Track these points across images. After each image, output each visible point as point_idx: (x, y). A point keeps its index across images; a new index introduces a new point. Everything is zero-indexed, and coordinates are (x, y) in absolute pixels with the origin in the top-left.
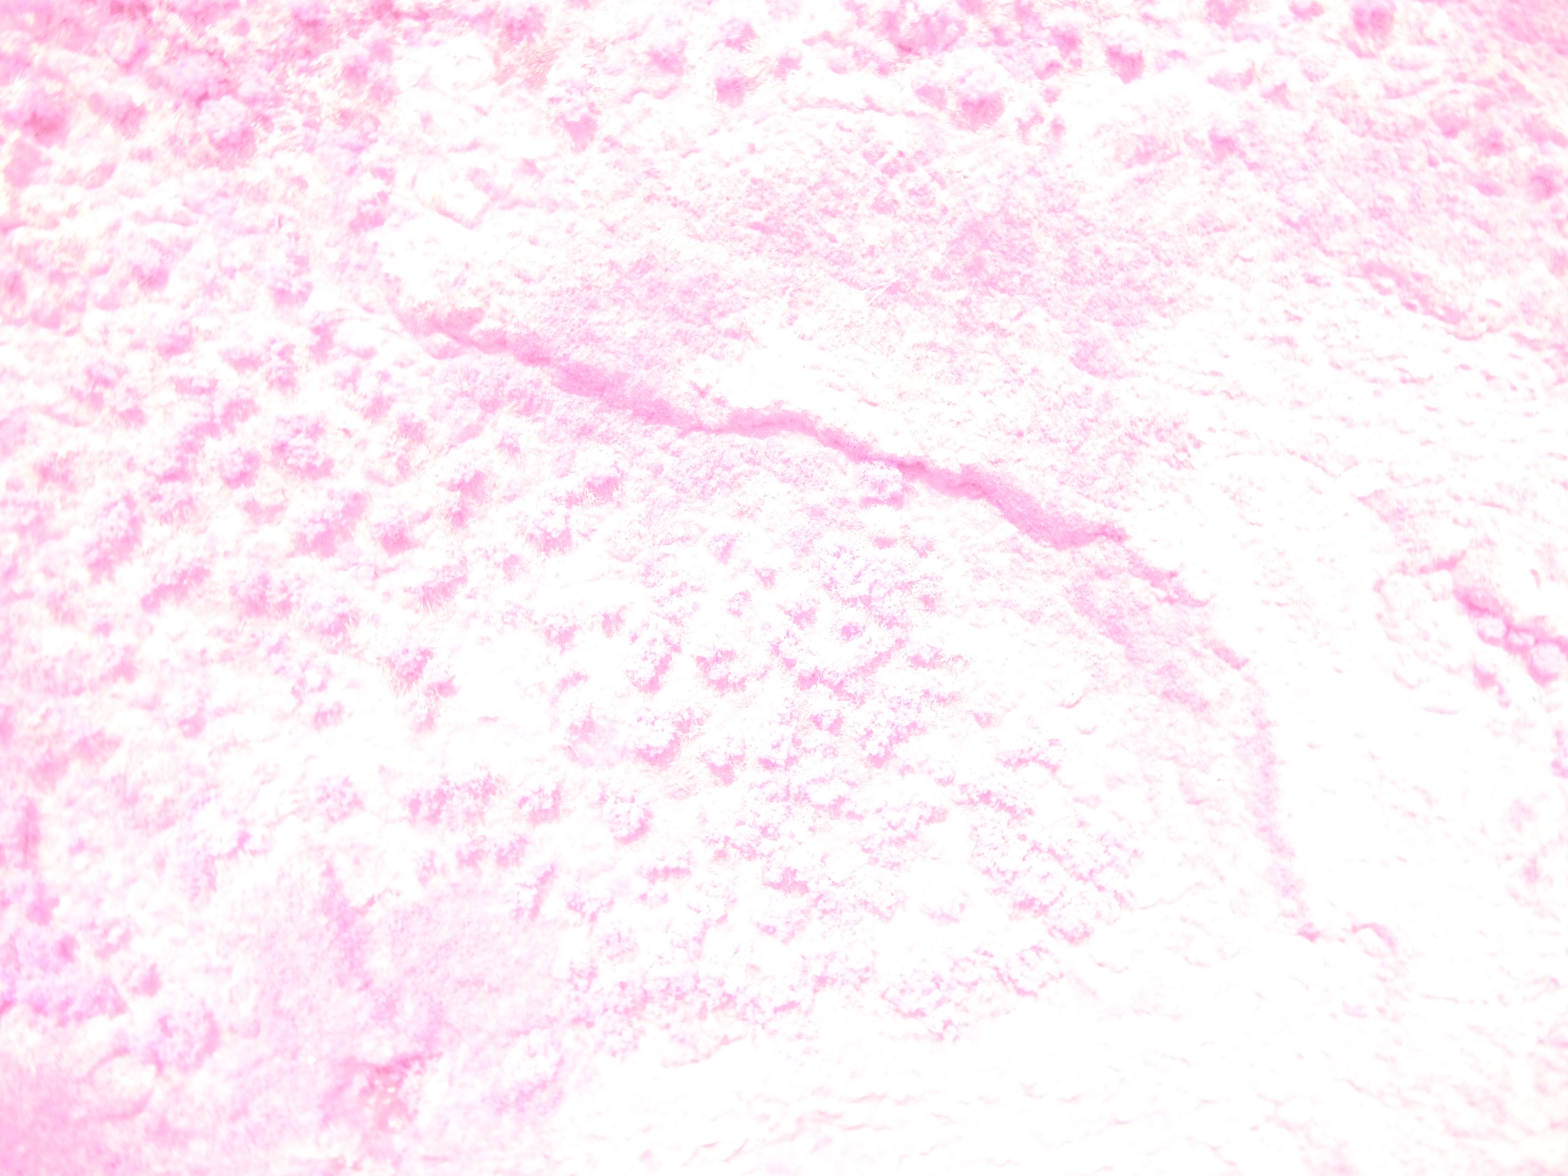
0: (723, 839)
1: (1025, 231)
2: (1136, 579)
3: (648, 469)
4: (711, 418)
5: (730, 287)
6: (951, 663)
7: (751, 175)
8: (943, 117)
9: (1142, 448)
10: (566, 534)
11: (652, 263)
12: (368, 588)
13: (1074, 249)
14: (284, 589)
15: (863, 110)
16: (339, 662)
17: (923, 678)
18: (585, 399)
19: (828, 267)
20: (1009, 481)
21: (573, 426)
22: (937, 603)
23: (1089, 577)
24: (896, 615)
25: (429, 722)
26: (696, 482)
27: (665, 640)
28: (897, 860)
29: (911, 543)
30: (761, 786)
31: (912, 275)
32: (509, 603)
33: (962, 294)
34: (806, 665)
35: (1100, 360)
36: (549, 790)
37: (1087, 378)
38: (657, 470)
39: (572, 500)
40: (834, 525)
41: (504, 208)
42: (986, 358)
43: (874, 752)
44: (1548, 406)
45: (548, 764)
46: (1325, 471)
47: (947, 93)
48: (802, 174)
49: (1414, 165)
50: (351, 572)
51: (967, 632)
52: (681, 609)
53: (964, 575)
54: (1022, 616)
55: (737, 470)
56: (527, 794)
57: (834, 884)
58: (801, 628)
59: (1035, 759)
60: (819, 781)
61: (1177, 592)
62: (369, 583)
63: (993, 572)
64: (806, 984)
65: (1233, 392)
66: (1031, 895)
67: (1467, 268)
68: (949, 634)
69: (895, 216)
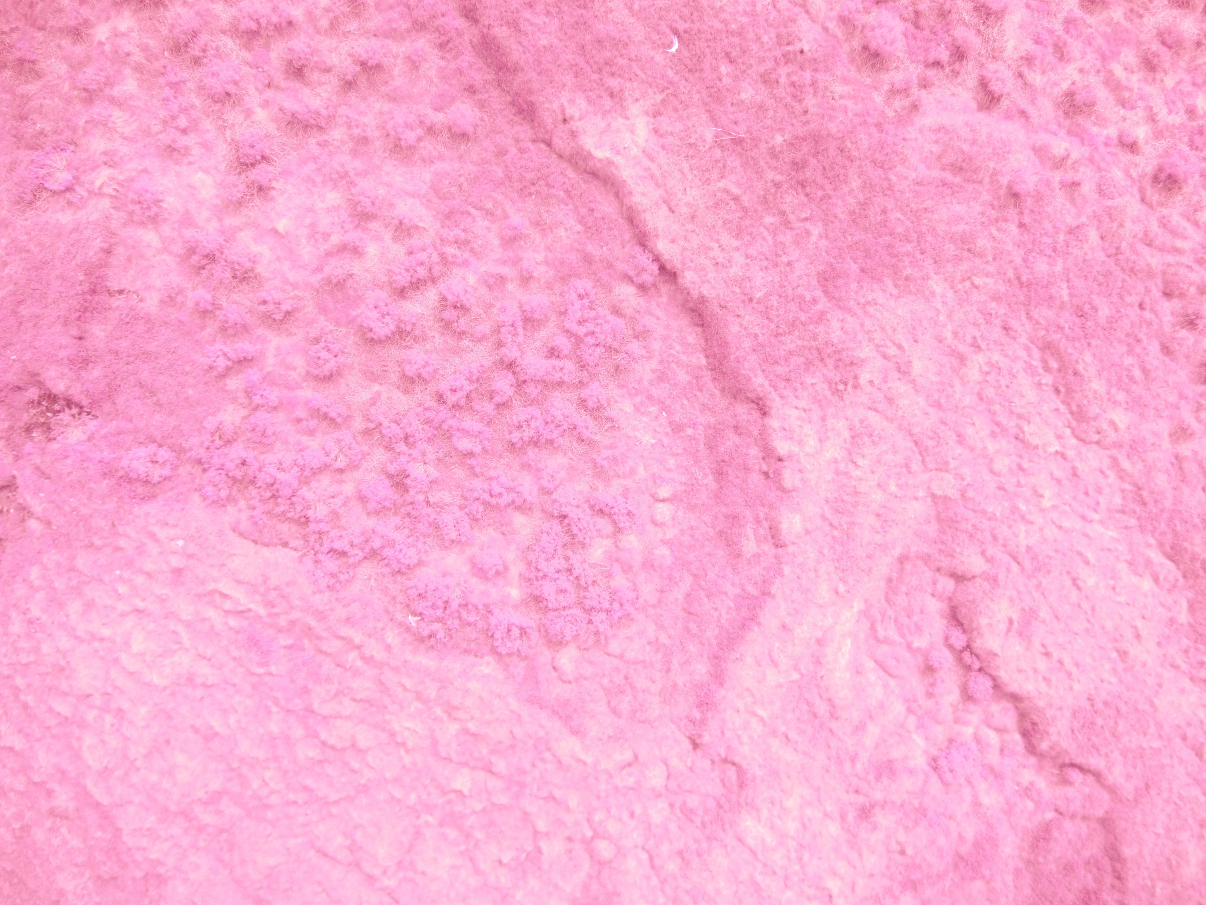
0: (376, 422)
1: (848, 163)
2: (756, 448)
3: (496, 147)
4: (560, 143)
5: (630, 59)
6: (604, 420)
8: (846, 47)
9: (821, 365)
10: (411, 148)
11: (590, 5)
12: (257, 89)
13: (870, 198)
14: (204, 51)
16: (207, 124)
17: (580, 418)
18: (485, 68)
19: (704, 95)
20: (722, 325)
21: (465, 80)
22: (623, 376)
24: (591, 363)
25: (236, 205)
26: (521, 179)
27: (430, 269)
28: (479, 516)
29: (634, 325)
30: (427, 409)
31: (755, 141)
32: (343, 166)
33: (779, 178)
34: (511, 353)
35: (836, 287)
36: (285, 307)
37: (819, 293)
38: (502, 152)
39: (431, 130)
40: (593, 276)
42: (765, 233)
43: (514, 440)
44: (1101, 522)
45: (296, 292)
46: (923, 461)
47: (859, 32)
48: (729, 17)
49: (1128, 299)
50: (254, 71)
51: (628, 408)
52: (454, 256)
53: (653, 371)
54: (670, 423)
55: (553, 191)
56: (269, 298)
57: (428, 503)
58: (524, 329)
59: (610, 515)
60: (466, 433)
61: (774, 473)
62: (260, 86)
63: (672, 382)
64: (362, 549)
65: (903, 368)
66: (546, 595)
67: (1113, 391)
68: (616, 402)
69: (771, 93)
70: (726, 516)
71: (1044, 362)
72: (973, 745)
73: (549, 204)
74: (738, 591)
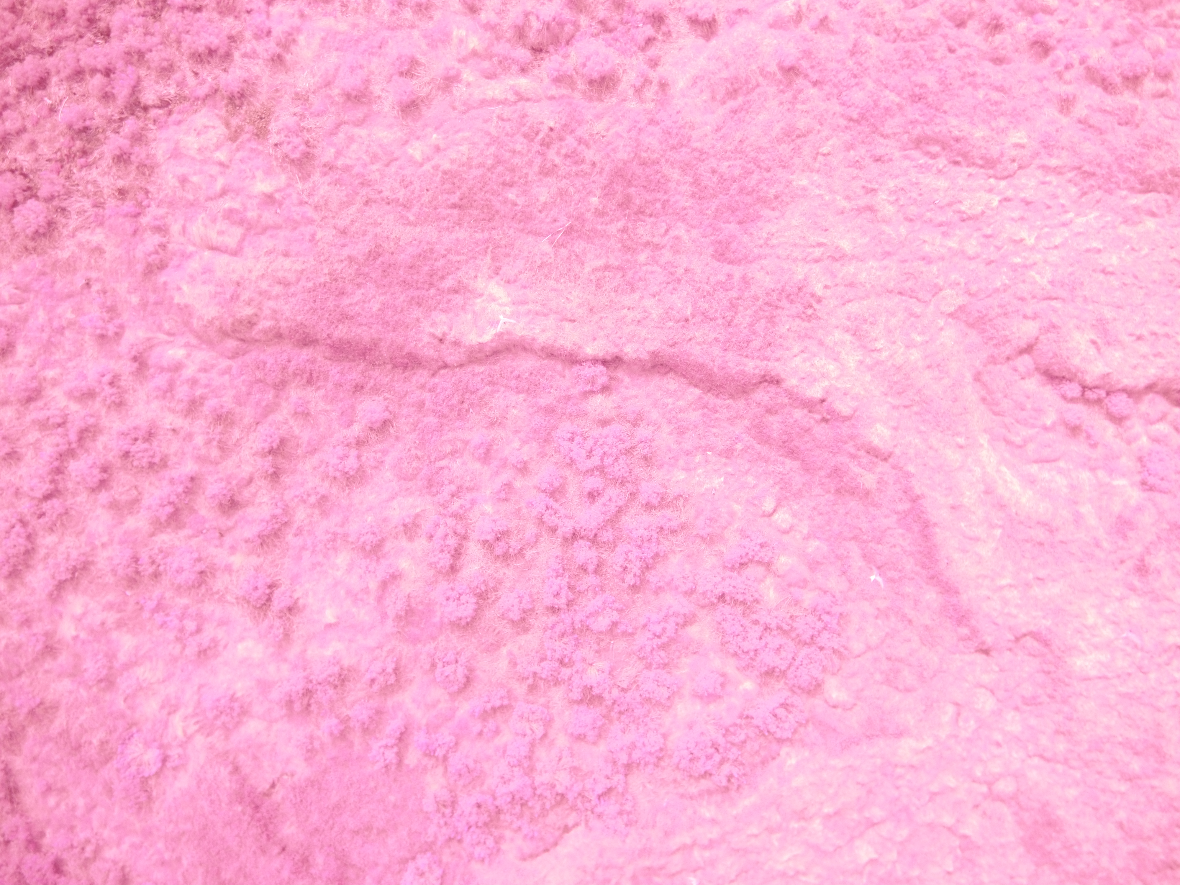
0: (531, 675)
1: (656, 167)
2: (797, 410)
3: (413, 406)
4: (452, 358)
5: (444, 256)
6: (675, 502)
7: (441, 168)
8: (577, 95)
9: (780, 311)
10: (361, 469)
11: (381, 250)
12: (216, 546)
13: (695, 174)
15: (515, 103)
16: (208, 608)
17: (657, 518)
18: (353, 364)
19: (515, 225)
20: (686, 357)
21: (348, 387)
22: (654, 459)
24: (625, 475)
25: (286, 638)
26: (452, 408)
27: (455, 533)
28: (666, 661)
29: (625, 418)
30: (553, 628)
31: (581, 218)
32: (327, 532)
33: (620, 225)
34: (566, 527)
35: (734, 252)
36: (390, 668)
37: (727, 268)
38: (421, 406)
39: (360, 443)
40: (564, 417)
41: (257, 234)
42: (649, 268)
43: (632, 582)
44: (1078, 215)
45: (385, 649)
46: (918, 300)
47: (576, 77)
48: (480, 160)
49: (938, 56)
50: (201, 537)
51: (682, 476)
52: (462, 506)
53: (670, 434)
54: (720, 455)
55: (482, 392)
56: (374, 675)
57: (623, 690)
58: (556, 501)
59: (752, 561)
60: (595, 614)
61: (828, 414)
62: (216, 542)
63: (691, 427)
64: (618, 772)
65: (837, 256)
66: (772, 665)
67: (994, 124)
68: (669, 480)
69: (558, 177)
71: (927, 153)
72: (1157, 447)
73: (486, 404)
74: (895, 517)
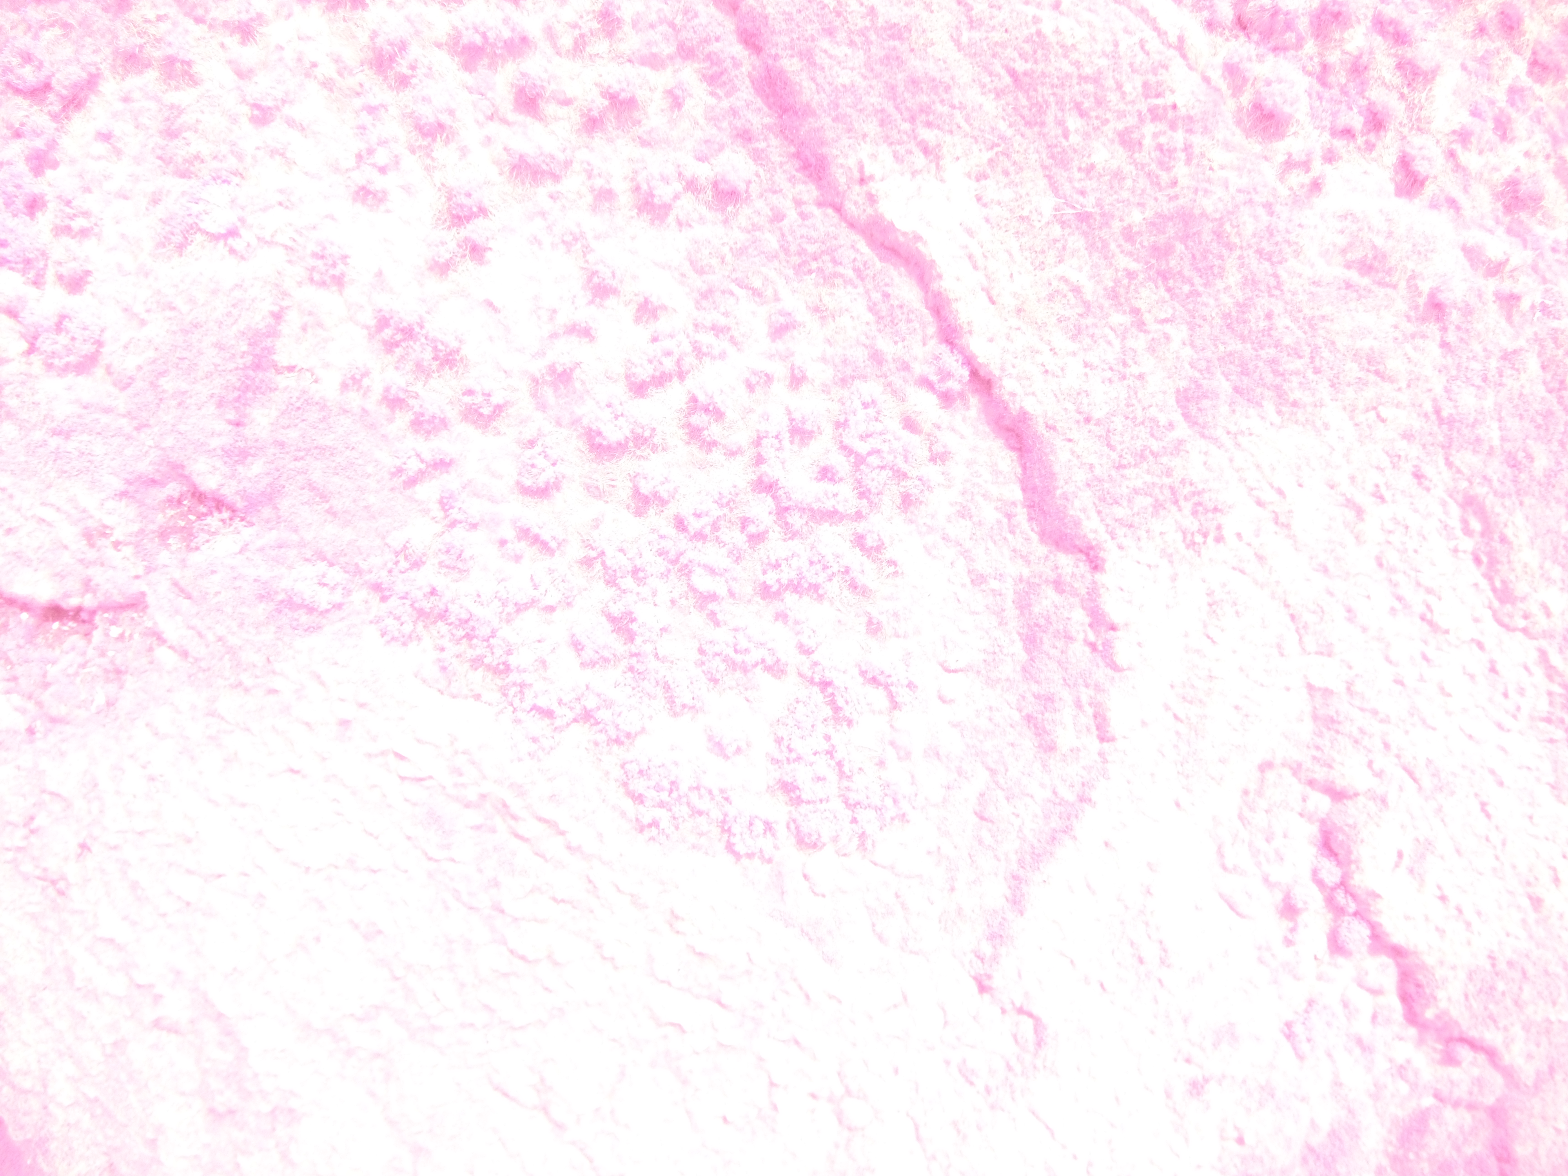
0: (599, 550)
1: (1225, 252)
2: (1081, 611)
3: (771, 210)
4: (853, 208)
5: (953, 107)
6: (884, 564)
7: (1040, 26)
8: (1231, 103)
9: (1174, 509)
10: (667, 208)
11: (905, 35)
12: (477, 122)
13: (1251, 299)
14: (414, 68)
16: (410, 162)
17: (854, 558)
18: (766, 109)
19: (1044, 156)
20: (1048, 450)
21: (738, 123)
22: (912, 508)
23: (1047, 581)
24: (873, 490)
25: (443, 268)
26: (801, 252)
27: (678, 360)
28: (718, 676)
29: (932, 444)
30: (662, 537)
31: (1107, 218)
32: (578, 225)
33: (1134, 266)
34: (772, 470)
35: (1200, 410)
36: (496, 400)
37: (1177, 417)
38: (778, 217)
39: (692, 185)
40: (882, 380)
42: (1111, 336)
43: (769, 582)
44: (1521, 732)
45: (510, 381)
46: (1300, 641)
47: (1249, 85)
48: (1082, 58)
50: (474, 98)
51: (917, 550)
52: (709, 346)
53: (951, 504)
54: (969, 572)
55: (840, 269)
56: (477, 389)
57: (656, 655)
58: (791, 441)
59: (887, 687)
60: (709, 569)
61: (1104, 644)
62: (481, 118)
63: (975, 519)
64: (572, 709)
65: (1282, 519)
66: (799, 783)
68: (901, 541)
69: (1131, 157)
70: (1037, 697)
71: (1465, 522)
72: (1339, 1010)
74: (1048, 794)
